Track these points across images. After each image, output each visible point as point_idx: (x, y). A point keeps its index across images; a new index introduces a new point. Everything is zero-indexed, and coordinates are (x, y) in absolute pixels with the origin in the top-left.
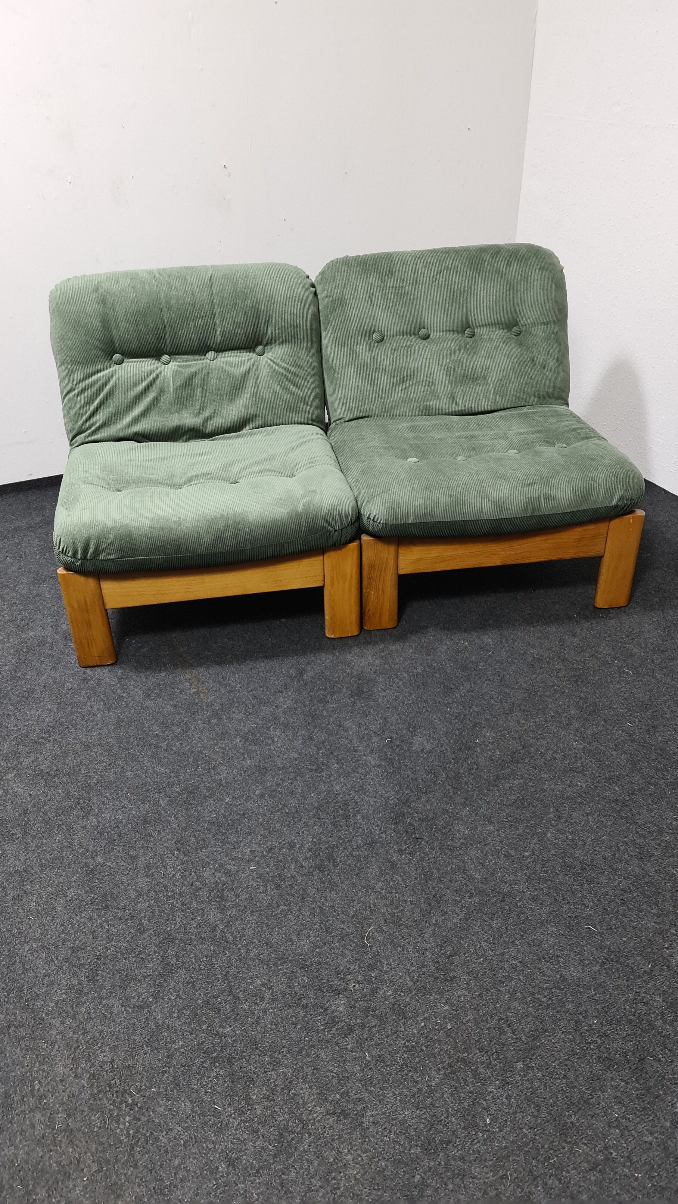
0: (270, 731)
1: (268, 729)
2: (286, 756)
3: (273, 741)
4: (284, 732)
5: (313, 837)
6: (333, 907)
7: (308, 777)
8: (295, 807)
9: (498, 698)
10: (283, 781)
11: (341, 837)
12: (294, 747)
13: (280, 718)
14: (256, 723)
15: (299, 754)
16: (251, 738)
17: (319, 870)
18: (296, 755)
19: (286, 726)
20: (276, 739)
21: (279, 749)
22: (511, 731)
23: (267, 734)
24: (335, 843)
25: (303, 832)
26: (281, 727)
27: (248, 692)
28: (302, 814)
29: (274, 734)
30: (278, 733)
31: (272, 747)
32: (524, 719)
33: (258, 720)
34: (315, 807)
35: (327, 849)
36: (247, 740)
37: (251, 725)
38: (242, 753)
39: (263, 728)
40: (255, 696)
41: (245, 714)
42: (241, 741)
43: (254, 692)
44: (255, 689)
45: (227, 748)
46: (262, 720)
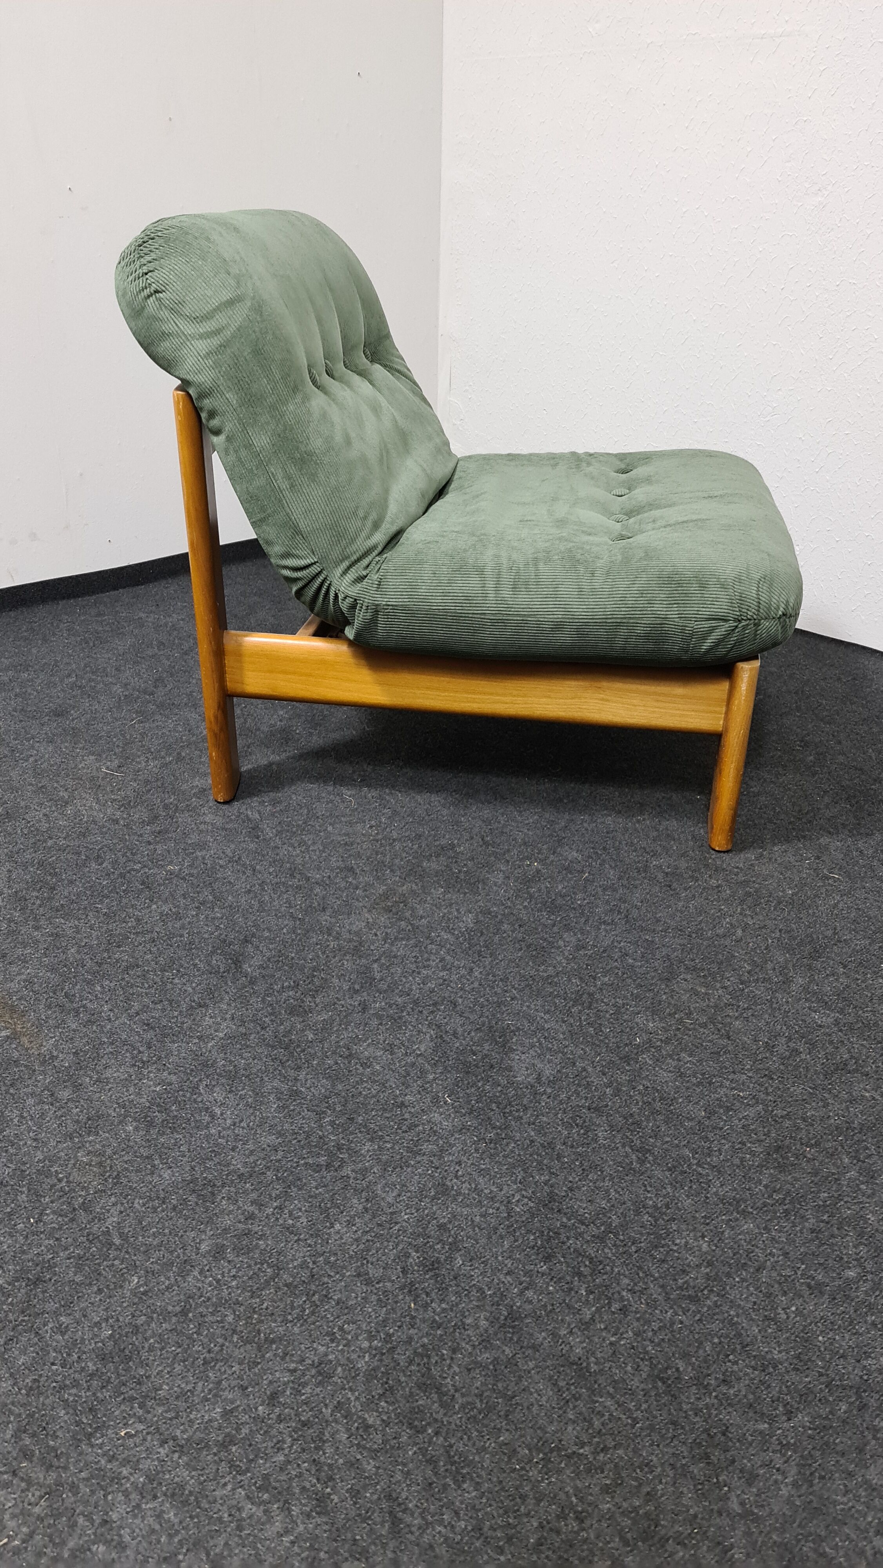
0: (201, 1094)
1: (195, 1089)
2: (250, 1146)
3: (213, 1116)
4: (231, 1091)
5: (371, 1338)
6: (478, 1528)
7: (314, 1184)
8: (303, 1265)
9: (636, 952)
10: (261, 1206)
11: (434, 1321)
12: (264, 1120)
13: (215, 1062)
14: (162, 1082)
15: (280, 1134)
16: (159, 1117)
17: (411, 1425)
18: (272, 1139)
19: (232, 1076)
20: (218, 1111)
21: (230, 1132)
22: (691, 1013)
23: (195, 1101)
24: (425, 1340)
25: (341, 1329)
26: (224, 1081)
27: (131, 1017)
28: (326, 1280)
29: (211, 1099)
30: (218, 1094)
31: (213, 1131)
32: (702, 984)
33: (166, 1073)
34: (351, 1257)
35: (411, 1362)
36: (151, 1124)
37: (153, 1088)
38: (147, 1157)
39: (183, 1090)
40: (148, 1025)
41: (134, 1065)
42: (136, 1129)
43: (144, 1016)
44: (145, 1009)
45: (109, 1151)
46: (175, 1074)
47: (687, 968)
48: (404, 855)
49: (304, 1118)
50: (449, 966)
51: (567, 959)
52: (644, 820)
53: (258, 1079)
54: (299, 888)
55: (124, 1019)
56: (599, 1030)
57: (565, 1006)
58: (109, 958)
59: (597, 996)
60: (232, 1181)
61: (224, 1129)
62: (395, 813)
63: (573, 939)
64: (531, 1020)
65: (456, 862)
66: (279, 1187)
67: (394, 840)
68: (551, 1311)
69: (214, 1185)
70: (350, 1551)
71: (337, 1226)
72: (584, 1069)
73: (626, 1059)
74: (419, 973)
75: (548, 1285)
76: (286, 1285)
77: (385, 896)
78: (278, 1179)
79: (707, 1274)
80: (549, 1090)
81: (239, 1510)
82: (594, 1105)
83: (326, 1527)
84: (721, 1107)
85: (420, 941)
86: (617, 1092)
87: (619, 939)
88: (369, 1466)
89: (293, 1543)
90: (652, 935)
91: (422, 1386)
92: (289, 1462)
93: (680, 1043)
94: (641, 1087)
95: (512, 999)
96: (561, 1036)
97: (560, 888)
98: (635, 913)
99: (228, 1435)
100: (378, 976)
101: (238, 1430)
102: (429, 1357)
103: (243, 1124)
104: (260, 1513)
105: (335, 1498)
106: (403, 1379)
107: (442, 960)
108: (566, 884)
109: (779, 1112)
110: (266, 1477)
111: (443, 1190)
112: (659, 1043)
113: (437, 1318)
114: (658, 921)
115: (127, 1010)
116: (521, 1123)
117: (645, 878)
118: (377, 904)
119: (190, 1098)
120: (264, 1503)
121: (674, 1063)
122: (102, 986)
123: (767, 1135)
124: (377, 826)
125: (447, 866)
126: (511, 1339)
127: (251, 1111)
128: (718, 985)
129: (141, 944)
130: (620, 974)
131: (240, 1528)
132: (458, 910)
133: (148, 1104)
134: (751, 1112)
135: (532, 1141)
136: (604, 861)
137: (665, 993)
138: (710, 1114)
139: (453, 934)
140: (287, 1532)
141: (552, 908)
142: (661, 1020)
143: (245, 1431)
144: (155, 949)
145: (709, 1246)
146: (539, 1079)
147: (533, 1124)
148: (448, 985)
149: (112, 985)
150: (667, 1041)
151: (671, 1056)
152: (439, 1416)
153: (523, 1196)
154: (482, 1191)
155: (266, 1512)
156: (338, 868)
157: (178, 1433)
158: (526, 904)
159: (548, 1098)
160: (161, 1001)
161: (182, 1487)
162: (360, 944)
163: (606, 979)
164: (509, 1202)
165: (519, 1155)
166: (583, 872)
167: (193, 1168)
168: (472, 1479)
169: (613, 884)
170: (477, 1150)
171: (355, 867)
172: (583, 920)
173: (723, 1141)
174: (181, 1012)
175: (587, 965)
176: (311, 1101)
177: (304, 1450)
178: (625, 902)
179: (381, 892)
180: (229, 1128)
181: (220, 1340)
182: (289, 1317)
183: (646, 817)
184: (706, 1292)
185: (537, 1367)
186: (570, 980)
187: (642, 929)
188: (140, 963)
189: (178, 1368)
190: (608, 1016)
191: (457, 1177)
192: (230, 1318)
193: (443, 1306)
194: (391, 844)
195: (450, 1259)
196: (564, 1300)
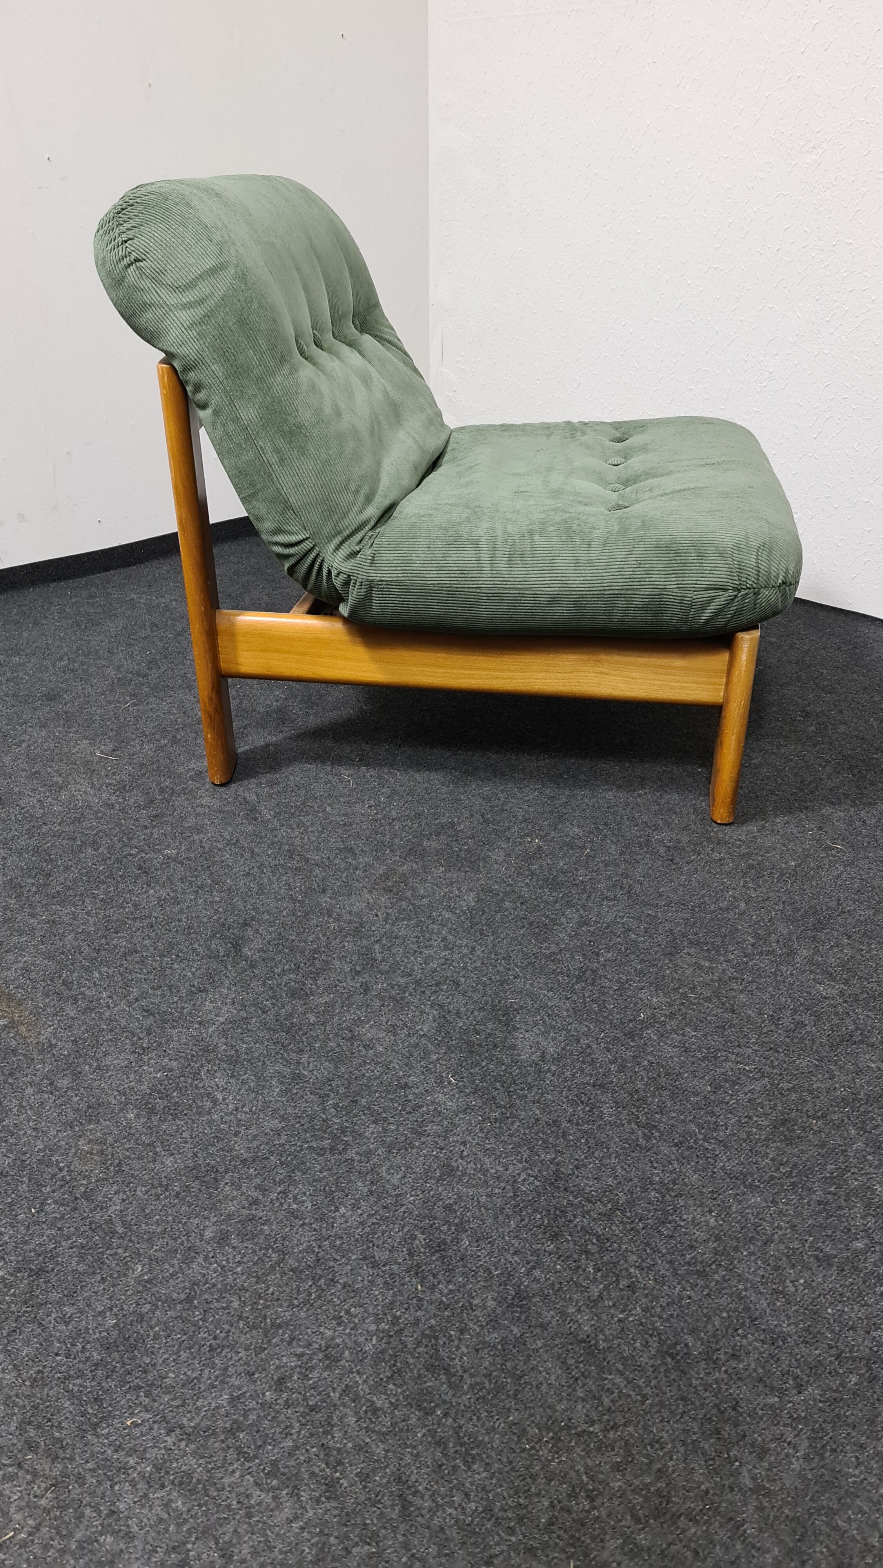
0: (202, 1080)
1: (196, 1075)
2: (253, 1131)
3: (215, 1102)
4: (233, 1076)
5: (378, 1320)
6: (489, 1510)
7: (318, 1167)
8: (309, 1250)
9: (639, 927)
10: (265, 1191)
11: (442, 1302)
12: (266, 1104)
13: (216, 1047)
14: (163, 1069)
15: (283, 1118)
16: (160, 1104)
17: (419, 1407)
18: (275, 1123)
19: (234, 1061)
20: (220, 1097)
21: (232, 1117)
22: (695, 987)
23: (197, 1087)
24: (433, 1321)
25: (348, 1312)
26: (225, 1066)
27: (130, 1004)
28: (332, 1264)
29: (213, 1084)
30: (220, 1080)
31: (215, 1117)
32: (706, 958)
33: (166, 1060)
34: (357, 1240)
35: (418, 1344)
36: (152, 1111)
37: (154, 1075)
38: (149, 1145)
39: (184, 1076)
40: (147, 1011)
41: (134, 1052)
42: (138, 1116)
43: (143, 1003)
44: (144, 995)
45: (110, 1140)
46: (176, 1059)
47: (691, 943)
48: (404, 834)
49: (306, 1101)
50: (450, 946)
51: (570, 936)
52: (645, 794)
53: (260, 1064)
54: (298, 869)
55: (123, 1005)
56: (603, 1006)
57: (569, 983)
58: (107, 944)
59: (601, 972)
60: (235, 1167)
61: (226, 1114)
62: (394, 792)
63: (576, 916)
64: (534, 998)
65: (457, 840)
66: (283, 1172)
67: (393, 820)
68: (558, 1290)
69: (217, 1171)
70: (360, 1536)
71: (342, 1210)
72: (589, 1046)
73: (631, 1035)
74: (421, 953)
75: (556, 1263)
76: (292, 1270)
77: (386, 876)
78: (282, 1163)
79: (715, 1248)
80: (553, 1068)
81: (248, 1496)
82: (599, 1082)
83: (336, 1512)
84: (726, 1081)
85: (421, 921)
86: (622, 1069)
87: (622, 914)
88: (379, 1450)
89: (302, 1529)
90: (655, 910)
91: (431, 1368)
92: (297, 1447)
93: (685, 1018)
94: (646, 1063)
95: (515, 977)
96: (565, 1013)
97: (561, 864)
98: (637, 888)
99: (235, 1421)
100: (379, 957)
101: (245, 1416)
102: (436, 1338)
103: (246, 1109)
104: (269, 1500)
105: (345, 1483)
106: (411, 1361)
107: (444, 939)
108: (567, 860)
109: (785, 1085)
110: (274, 1463)
111: (449, 1171)
112: (663, 1019)
113: (444, 1299)
114: (661, 895)
115: (126, 997)
116: (526, 1102)
117: (647, 852)
118: (377, 885)
119: (192, 1084)
120: (273, 1489)
121: (679, 1038)
122: (100, 973)
123: (773, 1108)
124: (376, 806)
125: (447, 845)
126: (519, 1318)
127: (254, 1095)
128: (722, 959)
129: (139, 930)
130: (623, 949)
131: (249, 1515)
132: (459, 889)
133: (148, 1091)
134: (757, 1086)
135: (537, 1120)
136: (605, 836)
137: (669, 968)
138: (717, 1088)
139: (455, 913)
140: (296, 1518)
141: (554, 885)
142: (665, 995)
143: (252, 1417)
144: (154, 934)
145: (716, 1220)
146: (543, 1057)
147: (538, 1102)
148: (451, 965)
149: (110, 971)
150: (672, 1016)
151: (675, 1031)
152: (448, 1398)
153: (529, 1175)
154: (488, 1170)
155: (275, 1498)
156: (337, 848)
157: (185, 1421)
158: (527, 881)
159: (553, 1075)
160: (161, 987)
161: (190, 1475)
162: (361, 925)
163: (610, 955)
164: (515, 1182)
165: (525, 1134)
166: (585, 847)
167: (195, 1155)
168: (482, 1460)
169: (615, 860)
170: (481, 1130)
171: (355, 847)
172: (585, 896)
173: (729, 1116)
174: (180, 997)
175: (590, 941)
176: (313, 1084)
177: (312, 1435)
178: (627, 877)
179: (381, 871)
180: (231, 1113)
181: (226, 1327)
182: (296, 1302)
183: (647, 791)
184: (714, 1267)
185: (545, 1345)
186: (573, 957)
187: (645, 904)
188: (139, 949)
189: (184, 1355)
190: (611, 992)
191: (462, 1158)
192: (236, 1304)
193: (451, 1287)
194: (390, 824)
195: (457, 1240)
196: (572, 1279)
